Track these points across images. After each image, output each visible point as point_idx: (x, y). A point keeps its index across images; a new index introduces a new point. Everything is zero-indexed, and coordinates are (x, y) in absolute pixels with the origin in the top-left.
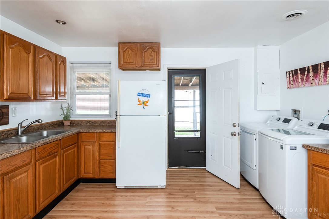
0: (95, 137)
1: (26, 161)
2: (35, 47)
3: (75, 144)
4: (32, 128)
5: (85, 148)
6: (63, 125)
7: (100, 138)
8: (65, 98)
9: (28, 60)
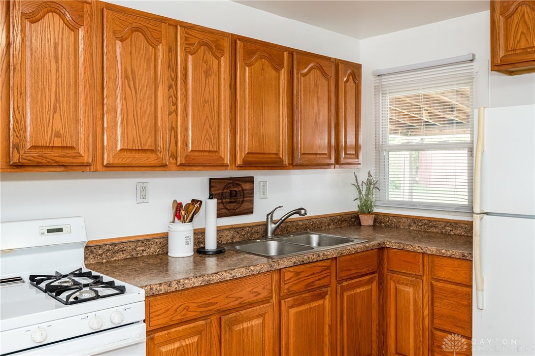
0: (421, 264)
1: (260, 294)
2: (292, 52)
3: (373, 275)
4: (294, 224)
5: (396, 288)
6: (359, 224)
7: (432, 271)
8: (357, 160)
9: (279, 83)
